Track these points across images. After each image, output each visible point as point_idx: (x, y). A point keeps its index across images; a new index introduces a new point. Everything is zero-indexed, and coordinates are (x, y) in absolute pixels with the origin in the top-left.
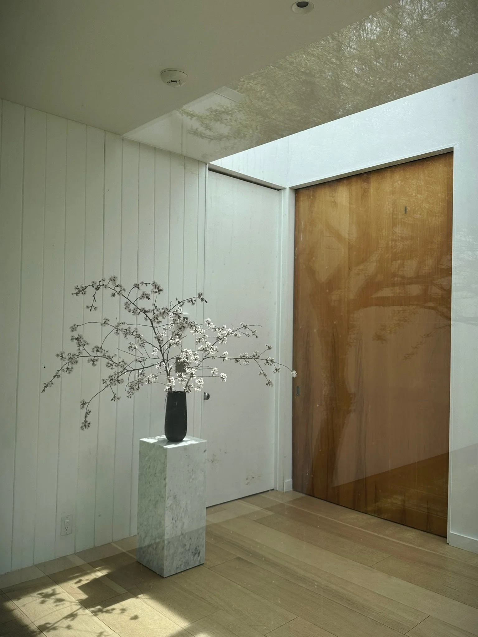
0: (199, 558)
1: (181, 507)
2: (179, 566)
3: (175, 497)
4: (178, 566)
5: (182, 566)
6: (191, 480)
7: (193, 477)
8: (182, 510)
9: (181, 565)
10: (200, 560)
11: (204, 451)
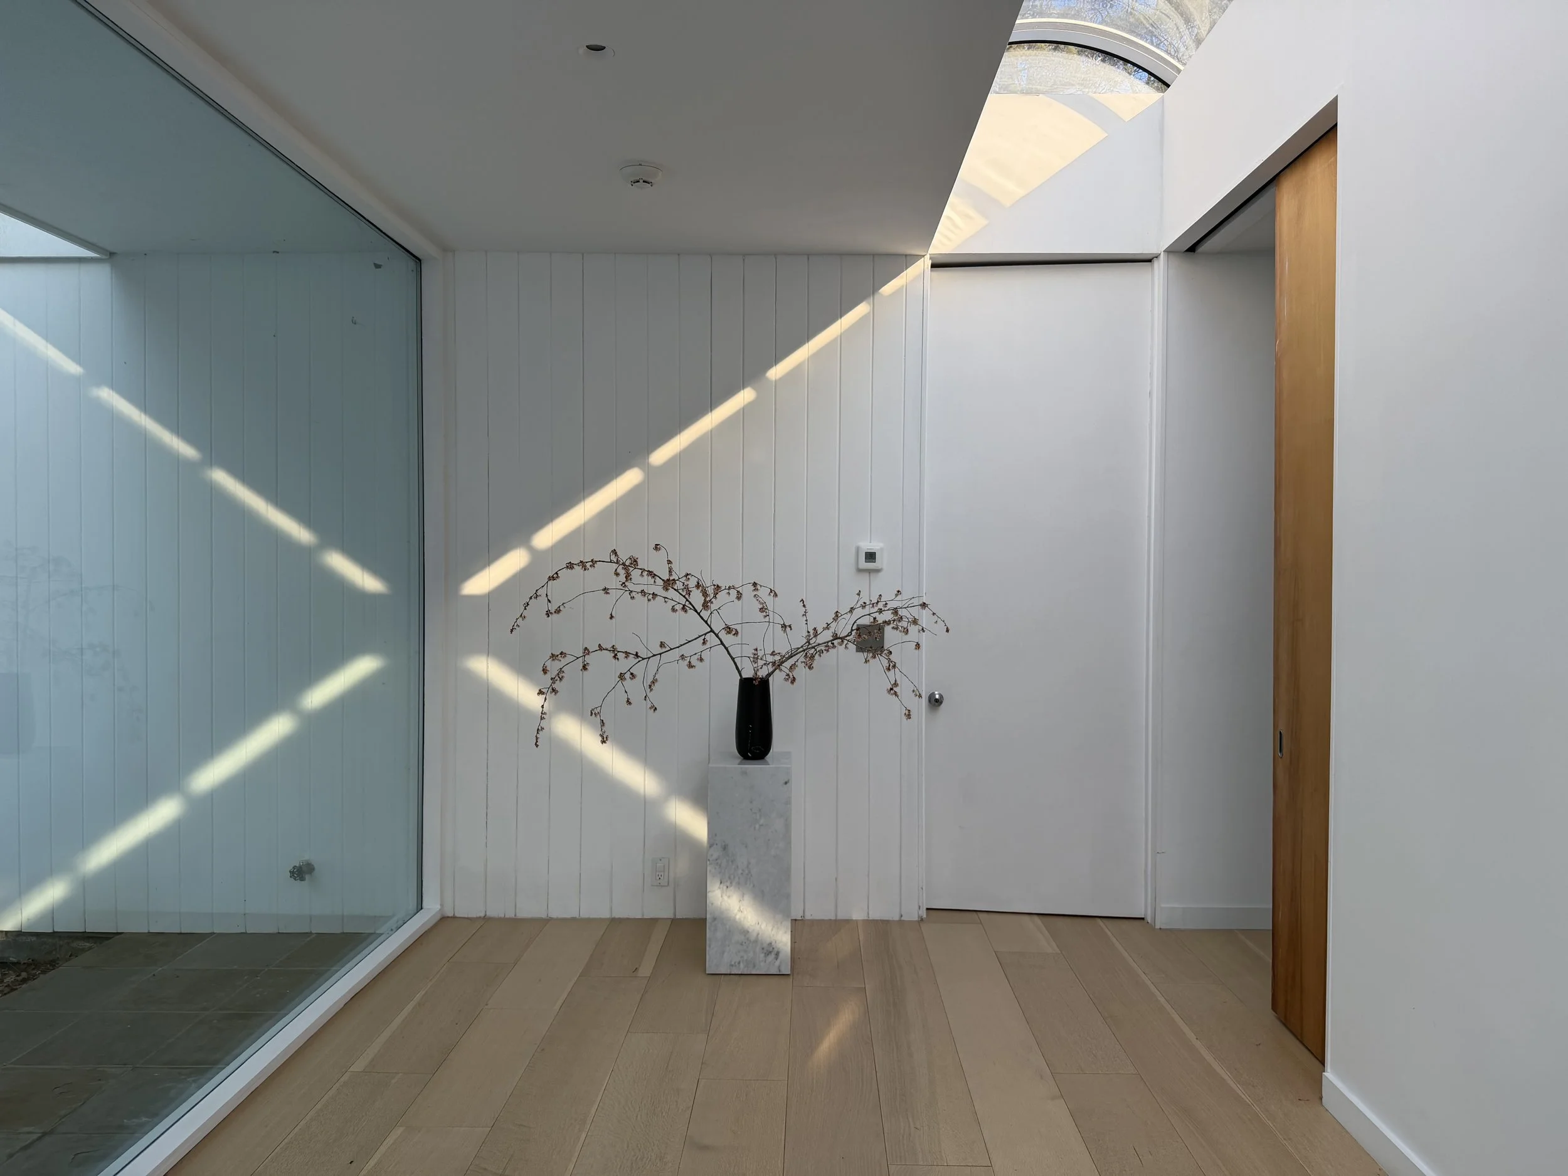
0: (777, 963)
1: (737, 867)
2: (735, 963)
3: (725, 848)
4: (733, 963)
5: (742, 965)
6: (757, 826)
7: (762, 821)
8: (740, 871)
9: (739, 963)
10: (779, 967)
11: (784, 782)
